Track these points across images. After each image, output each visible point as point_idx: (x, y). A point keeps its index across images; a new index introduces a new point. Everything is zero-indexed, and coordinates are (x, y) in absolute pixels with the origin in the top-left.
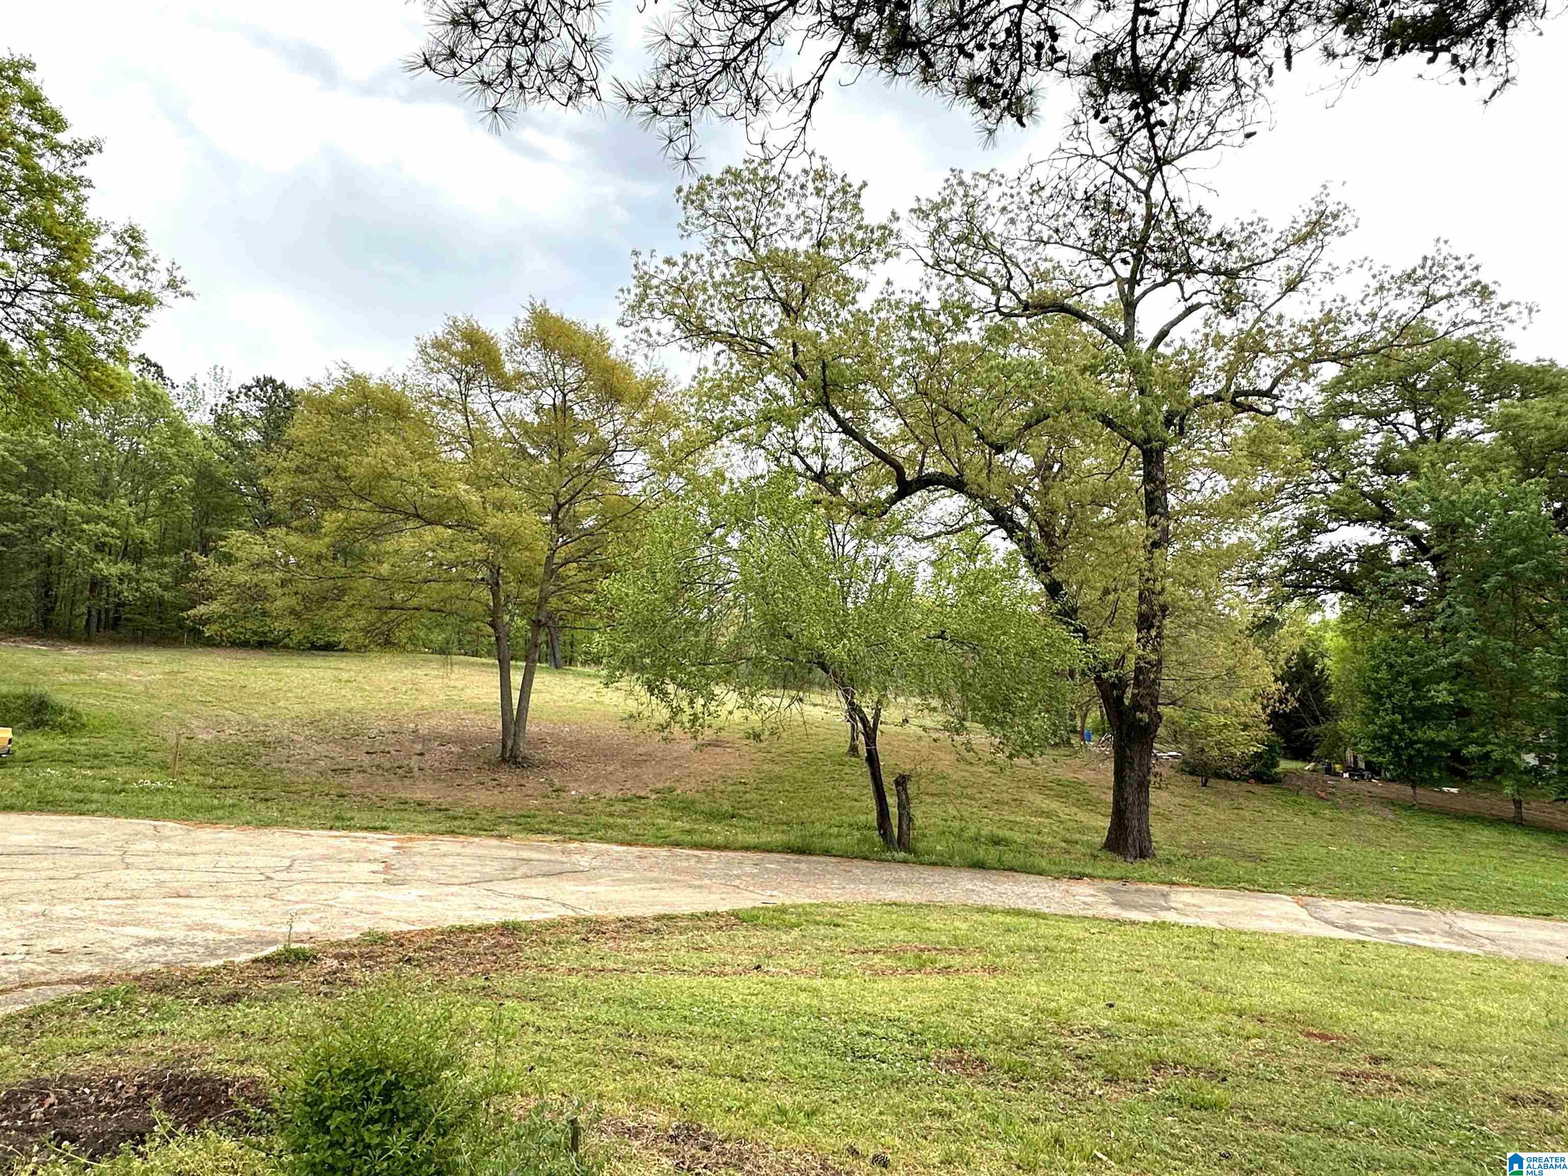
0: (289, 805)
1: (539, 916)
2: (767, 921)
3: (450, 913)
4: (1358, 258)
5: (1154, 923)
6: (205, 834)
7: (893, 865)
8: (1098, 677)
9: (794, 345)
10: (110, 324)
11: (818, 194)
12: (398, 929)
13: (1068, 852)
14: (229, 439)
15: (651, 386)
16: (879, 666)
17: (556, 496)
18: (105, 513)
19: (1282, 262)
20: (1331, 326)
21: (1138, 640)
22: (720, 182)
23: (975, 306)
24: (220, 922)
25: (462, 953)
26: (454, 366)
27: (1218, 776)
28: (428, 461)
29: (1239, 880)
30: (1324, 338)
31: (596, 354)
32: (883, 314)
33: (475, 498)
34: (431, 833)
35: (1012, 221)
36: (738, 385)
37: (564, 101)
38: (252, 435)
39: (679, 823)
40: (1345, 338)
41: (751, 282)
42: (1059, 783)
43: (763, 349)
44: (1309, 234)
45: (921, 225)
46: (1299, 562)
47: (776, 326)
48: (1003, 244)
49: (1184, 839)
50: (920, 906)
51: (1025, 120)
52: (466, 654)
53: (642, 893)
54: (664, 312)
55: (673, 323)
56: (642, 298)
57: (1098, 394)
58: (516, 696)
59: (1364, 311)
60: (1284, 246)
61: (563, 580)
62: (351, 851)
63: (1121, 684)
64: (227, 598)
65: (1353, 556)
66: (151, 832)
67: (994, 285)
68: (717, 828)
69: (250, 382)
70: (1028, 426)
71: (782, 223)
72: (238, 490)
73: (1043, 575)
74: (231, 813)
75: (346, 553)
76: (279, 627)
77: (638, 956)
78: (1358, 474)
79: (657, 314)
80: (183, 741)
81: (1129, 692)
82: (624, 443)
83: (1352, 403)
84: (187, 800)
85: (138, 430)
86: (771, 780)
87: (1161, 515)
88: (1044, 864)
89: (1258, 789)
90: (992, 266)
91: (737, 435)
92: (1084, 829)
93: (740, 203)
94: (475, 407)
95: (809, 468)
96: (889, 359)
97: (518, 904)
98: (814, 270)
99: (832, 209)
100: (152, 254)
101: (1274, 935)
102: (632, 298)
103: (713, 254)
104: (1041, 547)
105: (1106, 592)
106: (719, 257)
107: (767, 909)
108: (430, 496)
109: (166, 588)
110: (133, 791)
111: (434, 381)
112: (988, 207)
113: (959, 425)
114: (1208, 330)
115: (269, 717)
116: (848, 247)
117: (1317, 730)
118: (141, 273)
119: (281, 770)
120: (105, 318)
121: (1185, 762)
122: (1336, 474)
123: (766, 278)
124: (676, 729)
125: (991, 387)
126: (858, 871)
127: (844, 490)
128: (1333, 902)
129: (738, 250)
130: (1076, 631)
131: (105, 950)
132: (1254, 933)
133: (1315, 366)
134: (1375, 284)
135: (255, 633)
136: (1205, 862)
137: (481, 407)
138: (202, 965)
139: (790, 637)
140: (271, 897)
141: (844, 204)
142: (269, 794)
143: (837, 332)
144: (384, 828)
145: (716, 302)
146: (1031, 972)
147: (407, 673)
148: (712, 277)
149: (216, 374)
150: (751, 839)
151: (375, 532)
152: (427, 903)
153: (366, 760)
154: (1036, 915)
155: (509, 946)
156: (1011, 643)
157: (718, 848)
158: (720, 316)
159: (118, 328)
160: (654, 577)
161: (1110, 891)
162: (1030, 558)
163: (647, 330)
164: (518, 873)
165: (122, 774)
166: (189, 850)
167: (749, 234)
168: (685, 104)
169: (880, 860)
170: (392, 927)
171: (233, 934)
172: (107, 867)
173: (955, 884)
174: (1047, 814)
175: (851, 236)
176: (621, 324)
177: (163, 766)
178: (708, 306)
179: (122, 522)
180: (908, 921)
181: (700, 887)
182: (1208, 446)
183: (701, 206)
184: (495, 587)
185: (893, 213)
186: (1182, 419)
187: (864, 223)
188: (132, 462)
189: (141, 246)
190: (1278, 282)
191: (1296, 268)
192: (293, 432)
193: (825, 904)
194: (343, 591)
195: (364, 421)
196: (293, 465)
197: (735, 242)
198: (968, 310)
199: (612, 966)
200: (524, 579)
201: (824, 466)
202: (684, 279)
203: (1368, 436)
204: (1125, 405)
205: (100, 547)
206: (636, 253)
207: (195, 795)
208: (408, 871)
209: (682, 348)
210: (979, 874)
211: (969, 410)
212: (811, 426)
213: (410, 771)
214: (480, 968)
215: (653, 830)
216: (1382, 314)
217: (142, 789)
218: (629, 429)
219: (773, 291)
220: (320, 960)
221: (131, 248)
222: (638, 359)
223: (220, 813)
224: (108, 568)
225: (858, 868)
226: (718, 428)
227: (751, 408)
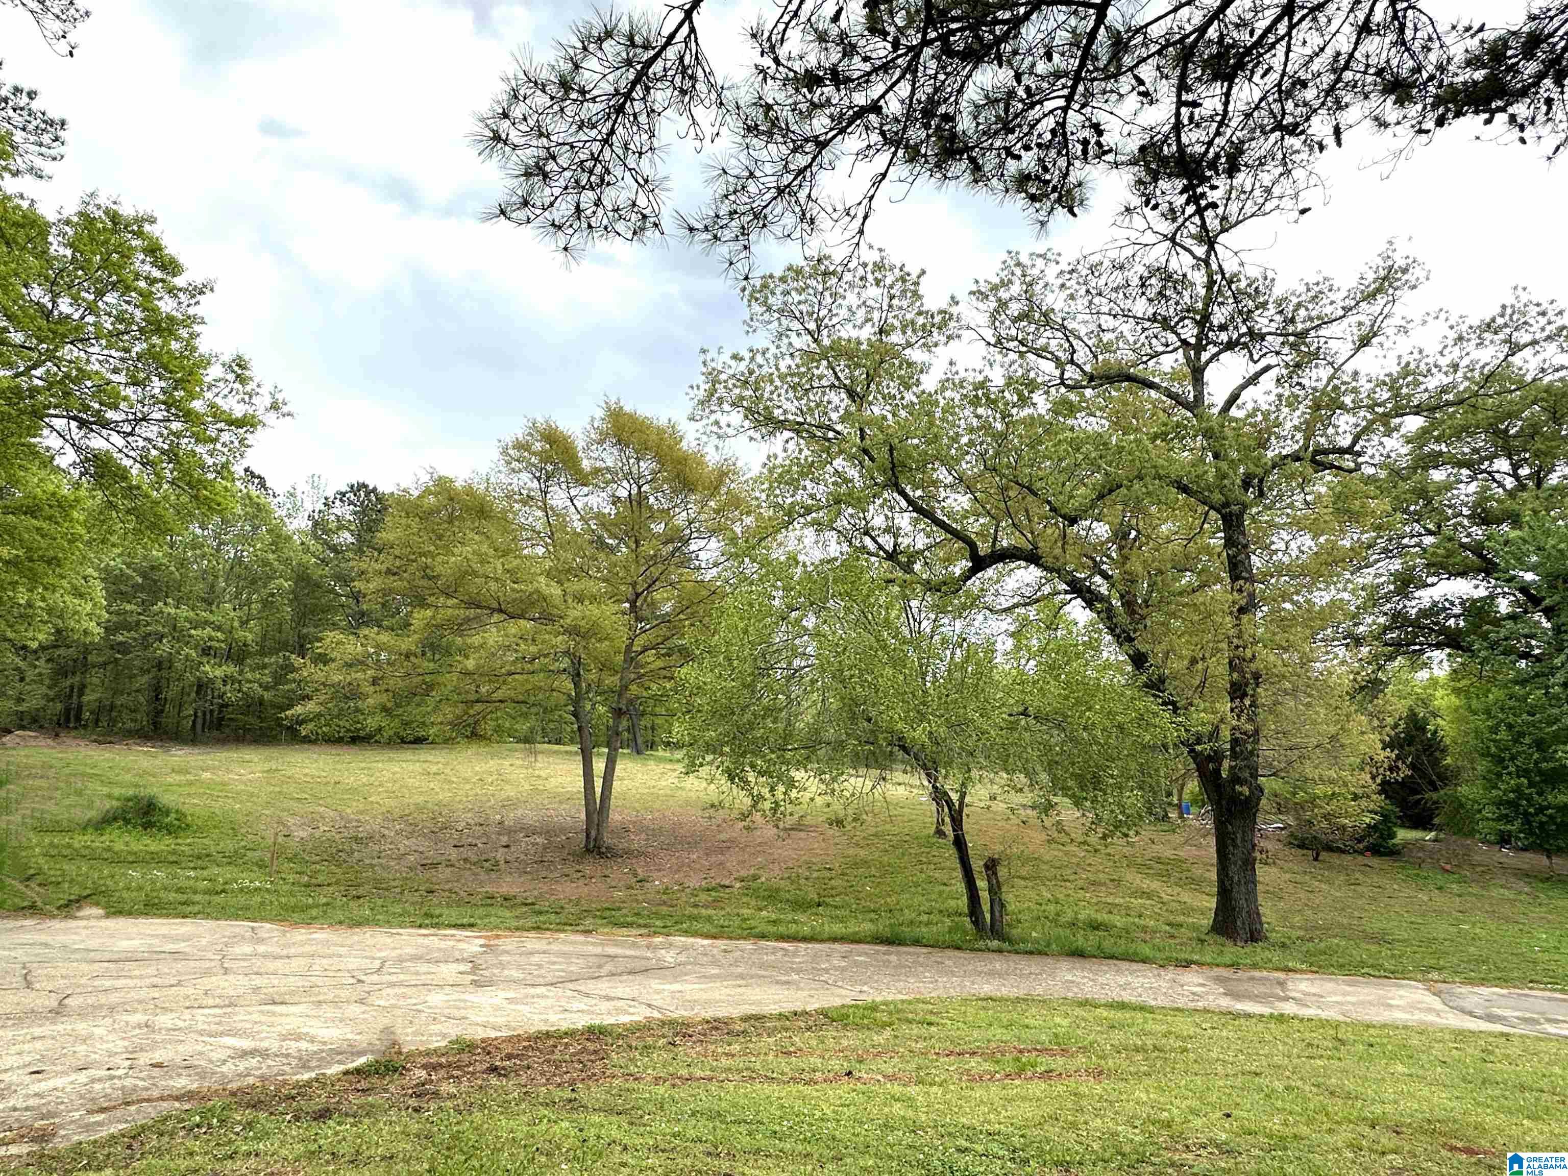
0: (380, 902)
1: (625, 1019)
2: (857, 1020)
3: (536, 1017)
4: (1433, 310)
5: (1271, 1016)
6: (300, 935)
7: (986, 955)
8: (1192, 751)
9: (861, 430)
10: (219, 446)
11: (878, 285)
12: (485, 1036)
13: (1172, 937)
14: (326, 543)
15: (723, 474)
16: (961, 748)
17: (634, 585)
18: (212, 618)
19: (1352, 319)
20: (1410, 379)
21: (1232, 710)
22: (783, 279)
23: (1039, 380)
24: (313, 1031)
25: (548, 1061)
26: (534, 465)
27: (1329, 848)
28: (510, 558)
29: (1362, 964)
30: (1404, 391)
31: (669, 446)
32: (948, 394)
33: (555, 591)
34: (517, 929)
35: (1072, 297)
36: (808, 470)
37: (629, 236)
38: (347, 537)
39: (764, 913)
40: (1426, 390)
41: (816, 372)
42: (1159, 860)
43: (831, 434)
44: (1378, 290)
45: (981, 305)
46: (1398, 619)
47: (842, 412)
48: (1064, 319)
49: (1297, 920)
50: (1018, 1000)
51: (1076, 210)
52: (549, 742)
53: (728, 991)
54: (733, 404)
55: (741, 416)
56: (712, 393)
57: (1169, 460)
58: (598, 783)
59: (1444, 362)
60: (1353, 303)
61: (642, 667)
62: (440, 949)
63: (1217, 757)
64: (323, 698)
65: (1457, 610)
66: (248, 934)
67: (1057, 360)
68: (802, 917)
69: (344, 488)
70: (1101, 497)
71: (844, 313)
72: (332, 591)
73: (1126, 646)
74: (325, 912)
75: (433, 647)
76: (372, 723)
77: (725, 1062)
78: (1455, 526)
79: (726, 407)
80: (280, 839)
81: (1226, 764)
82: (698, 531)
83: (1441, 453)
84: (283, 900)
85: (244, 539)
86: (856, 865)
87: (1246, 579)
88: (1146, 950)
89: (1375, 862)
90: (1054, 341)
91: (809, 518)
92: (1188, 911)
93: (802, 298)
94: (554, 503)
95: (881, 547)
96: (955, 439)
97: (605, 1006)
98: (877, 357)
99: (892, 297)
100: (256, 380)
101: (1405, 1027)
102: (701, 394)
103: (778, 347)
104: (1122, 618)
105: (1194, 661)
106: (784, 350)
107: (857, 1006)
108: (513, 590)
109: (266, 688)
110: (233, 891)
111: (515, 481)
112: (1046, 285)
113: (1030, 498)
114: (1280, 390)
115: (361, 812)
116: (909, 333)
117: (1435, 796)
118: (247, 398)
119: (372, 866)
120: (214, 440)
121: (1292, 835)
122: (1431, 526)
123: (830, 366)
124: (757, 816)
125: (1060, 460)
126: (950, 963)
127: (917, 567)
128: (1469, 988)
129: (803, 342)
130: (1164, 704)
131: (203, 1063)
132: (1384, 1026)
133: (1397, 421)
134: (1452, 335)
135: (348, 731)
136: (1323, 945)
137: (560, 503)
138: (295, 1078)
139: (869, 720)
140: (361, 1002)
141: (904, 291)
142: (361, 891)
143: (903, 413)
144: (472, 925)
145: (783, 392)
146: (1139, 1076)
147: (493, 764)
148: (778, 369)
149: (314, 481)
150: (838, 929)
151: (461, 627)
152: (513, 1007)
153: (454, 854)
154: (1142, 1008)
155: (595, 1052)
156: (1097, 718)
157: (805, 939)
158: (787, 405)
159: (226, 450)
160: (730, 665)
161: (1218, 980)
162: (1112, 630)
163: (717, 423)
164: (604, 972)
165: (222, 873)
166: (285, 952)
167: (812, 326)
168: (743, 227)
169: (973, 950)
170: (480, 1034)
171: (324, 1043)
172: (208, 973)
173: (1053, 975)
174: (1148, 895)
175: (913, 322)
176: (692, 419)
177: (261, 865)
178: (775, 396)
179: (227, 627)
180: (1005, 1018)
181: (788, 983)
182: (1291, 506)
183: (765, 303)
184: (576, 677)
185: (952, 298)
186: (1261, 481)
187: (923, 309)
188: (237, 569)
189: (247, 373)
190: (1350, 339)
191: (1368, 323)
192: (383, 536)
193: (918, 1001)
194: (431, 687)
195: (450, 522)
196: (383, 568)
197: (799, 335)
198: (1032, 386)
199: (699, 1073)
200: (605, 667)
201: (896, 545)
202: (751, 373)
203: (1461, 486)
204: (1200, 471)
205: (206, 651)
206: (704, 351)
207: (291, 894)
208: (496, 971)
209: (751, 439)
210: (1078, 962)
211: (1039, 484)
212: (882, 506)
213: (497, 864)
214: (567, 1077)
215: (737, 922)
216: (1463, 363)
217: (241, 890)
218: (703, 517)
219: (838, 378)
220: (409, 1070)
221: (238, 376)
222: (710, 450)
223: (314, 912)
224: (213, 671)
225: (950, 958)
226: (789, 514)
227: (820, 491)
